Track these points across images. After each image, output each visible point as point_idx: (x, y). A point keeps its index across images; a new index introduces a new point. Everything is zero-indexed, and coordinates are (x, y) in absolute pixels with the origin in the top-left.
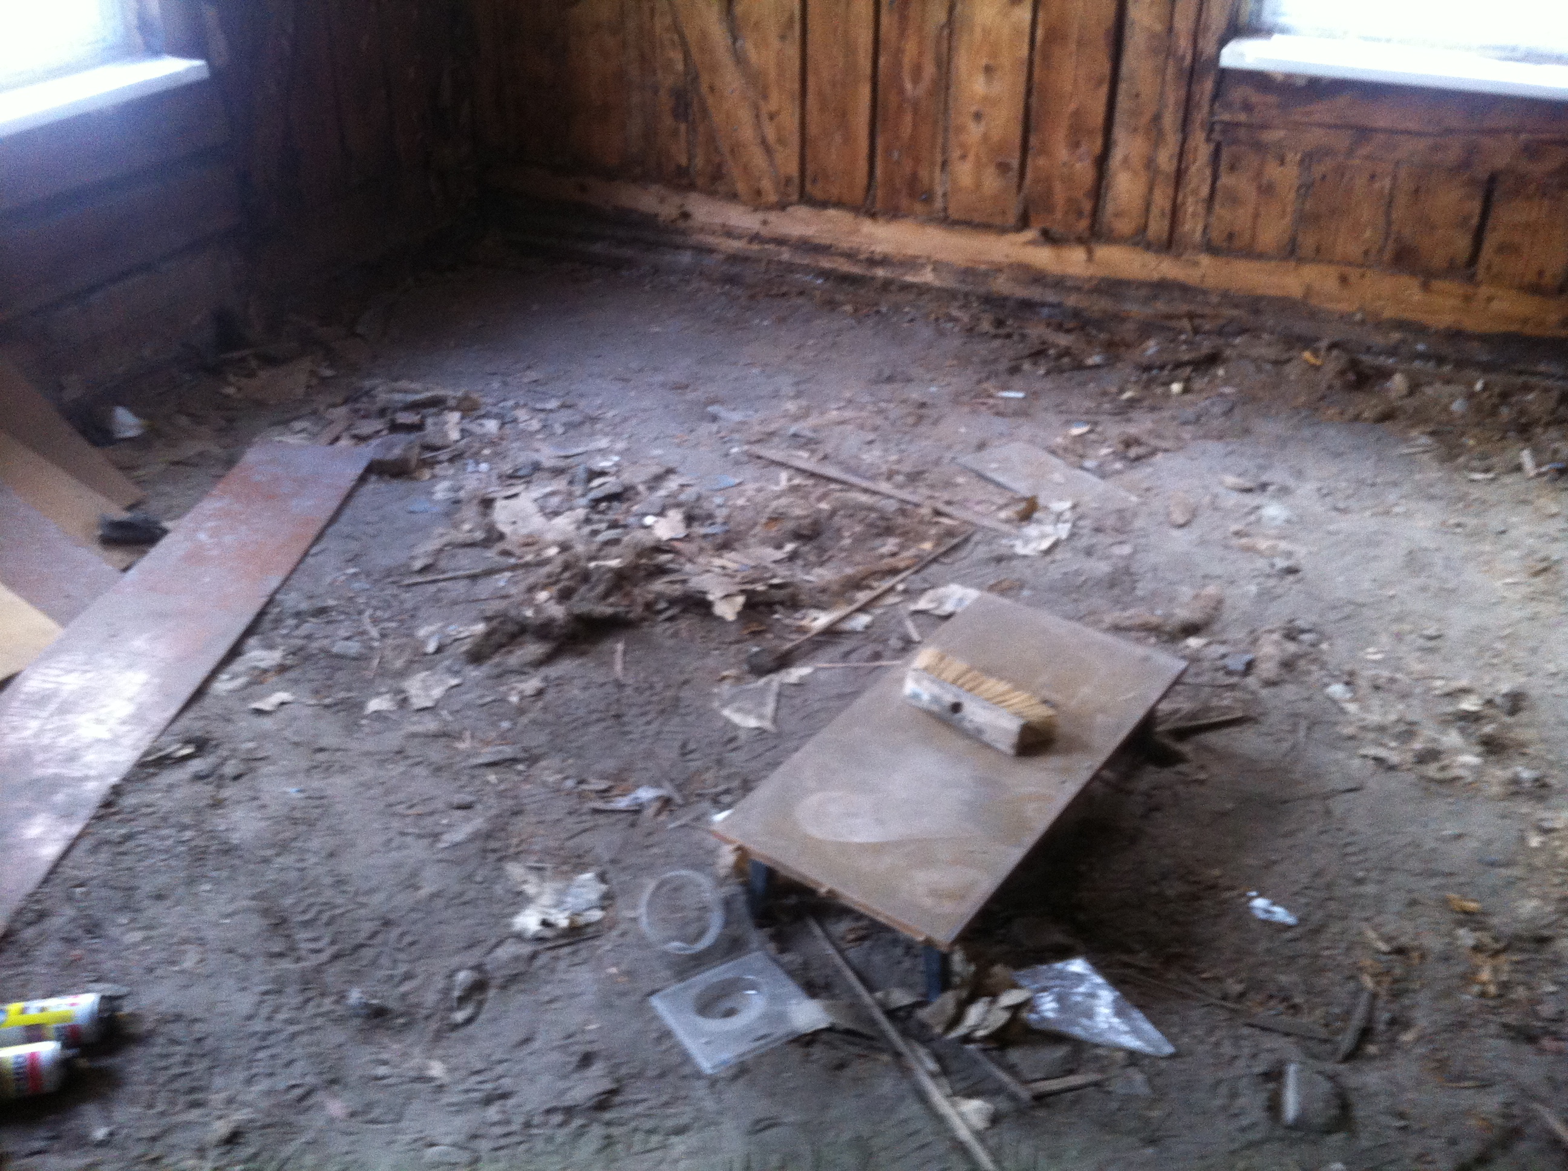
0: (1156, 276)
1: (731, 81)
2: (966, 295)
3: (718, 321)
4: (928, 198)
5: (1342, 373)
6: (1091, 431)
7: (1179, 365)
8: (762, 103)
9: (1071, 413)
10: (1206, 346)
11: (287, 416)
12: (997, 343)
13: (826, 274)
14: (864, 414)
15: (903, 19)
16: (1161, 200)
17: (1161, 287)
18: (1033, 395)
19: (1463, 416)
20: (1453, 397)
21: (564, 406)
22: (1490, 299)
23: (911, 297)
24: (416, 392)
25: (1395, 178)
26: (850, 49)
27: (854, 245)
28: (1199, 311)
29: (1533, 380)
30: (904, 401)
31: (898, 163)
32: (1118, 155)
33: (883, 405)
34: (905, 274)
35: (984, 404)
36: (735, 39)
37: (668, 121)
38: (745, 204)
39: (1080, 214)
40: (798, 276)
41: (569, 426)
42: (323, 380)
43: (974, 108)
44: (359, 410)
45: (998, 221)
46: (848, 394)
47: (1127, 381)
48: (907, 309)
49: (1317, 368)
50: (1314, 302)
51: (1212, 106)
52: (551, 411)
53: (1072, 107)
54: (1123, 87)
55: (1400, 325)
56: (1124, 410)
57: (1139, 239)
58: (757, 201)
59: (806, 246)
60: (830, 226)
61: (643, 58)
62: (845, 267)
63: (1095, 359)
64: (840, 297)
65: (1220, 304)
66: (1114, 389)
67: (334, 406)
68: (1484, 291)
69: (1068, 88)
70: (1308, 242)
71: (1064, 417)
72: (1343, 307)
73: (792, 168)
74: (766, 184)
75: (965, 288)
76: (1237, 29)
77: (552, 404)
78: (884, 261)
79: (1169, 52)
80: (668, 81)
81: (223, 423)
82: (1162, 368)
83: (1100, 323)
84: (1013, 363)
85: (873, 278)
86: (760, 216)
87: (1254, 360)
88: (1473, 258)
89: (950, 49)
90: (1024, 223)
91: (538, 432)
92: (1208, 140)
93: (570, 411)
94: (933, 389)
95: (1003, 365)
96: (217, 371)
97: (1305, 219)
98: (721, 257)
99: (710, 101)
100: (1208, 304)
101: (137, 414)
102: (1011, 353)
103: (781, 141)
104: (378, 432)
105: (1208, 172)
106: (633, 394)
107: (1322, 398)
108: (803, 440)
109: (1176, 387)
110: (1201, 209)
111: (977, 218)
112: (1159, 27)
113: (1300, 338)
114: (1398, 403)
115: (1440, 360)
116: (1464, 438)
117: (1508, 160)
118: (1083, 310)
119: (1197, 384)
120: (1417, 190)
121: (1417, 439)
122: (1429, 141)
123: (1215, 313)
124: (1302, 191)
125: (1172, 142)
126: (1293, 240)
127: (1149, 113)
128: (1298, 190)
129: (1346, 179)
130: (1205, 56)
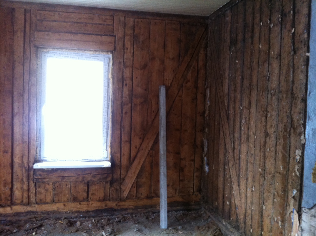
0: (26, 211)
5: (67, 224)
7: (34, 229)
10: (39, 223)
16: (25, 195)
17: (28, 213)
19: (91, 227)
20: (89, 224)
22: (92, 204)
25: (71, 185)
28: (37, 216)
29: (102, 217)
32: (15, 187)
39: (8, 200)
47: (23, 234)
49: (62, 224)
50: (59, 210)
51: (33, 176)
53: (4, 179)
54: (14, 174)
55: (77, 212)
57: (22, 204)
63: (15, 231)
65: (41, 214)
68: (91, 203)
69: (2, 175)
70: (56, 199)
72: (65, 210)
76: (36, 161)
79: (23, 167)
82: (30, 230)
83: (15, 222)
87: (49, 224)
88: (88, 197)
92: (33, 182)
97: (55, 195)
100: (38, 214)
105: (34, 188)
107: (64, 230)
109: (34, 234)
110: (34, 196)
112: (20, 162)
113: (58, 218)
114: (79, 227)
115: (85, 217)
116: (92, 232)
117: (90, 179)
118: (11, 220)
119: (38, 232)
120: (75, 186)
121: (83, 234)
122: (76, 177)
123: (40, 216)
124: (54, 190)
125: (26, 183)
126: (53, 199)
127: (21, 178)
128: (53, 189)
129: (62, 186)
130: (30, 167)
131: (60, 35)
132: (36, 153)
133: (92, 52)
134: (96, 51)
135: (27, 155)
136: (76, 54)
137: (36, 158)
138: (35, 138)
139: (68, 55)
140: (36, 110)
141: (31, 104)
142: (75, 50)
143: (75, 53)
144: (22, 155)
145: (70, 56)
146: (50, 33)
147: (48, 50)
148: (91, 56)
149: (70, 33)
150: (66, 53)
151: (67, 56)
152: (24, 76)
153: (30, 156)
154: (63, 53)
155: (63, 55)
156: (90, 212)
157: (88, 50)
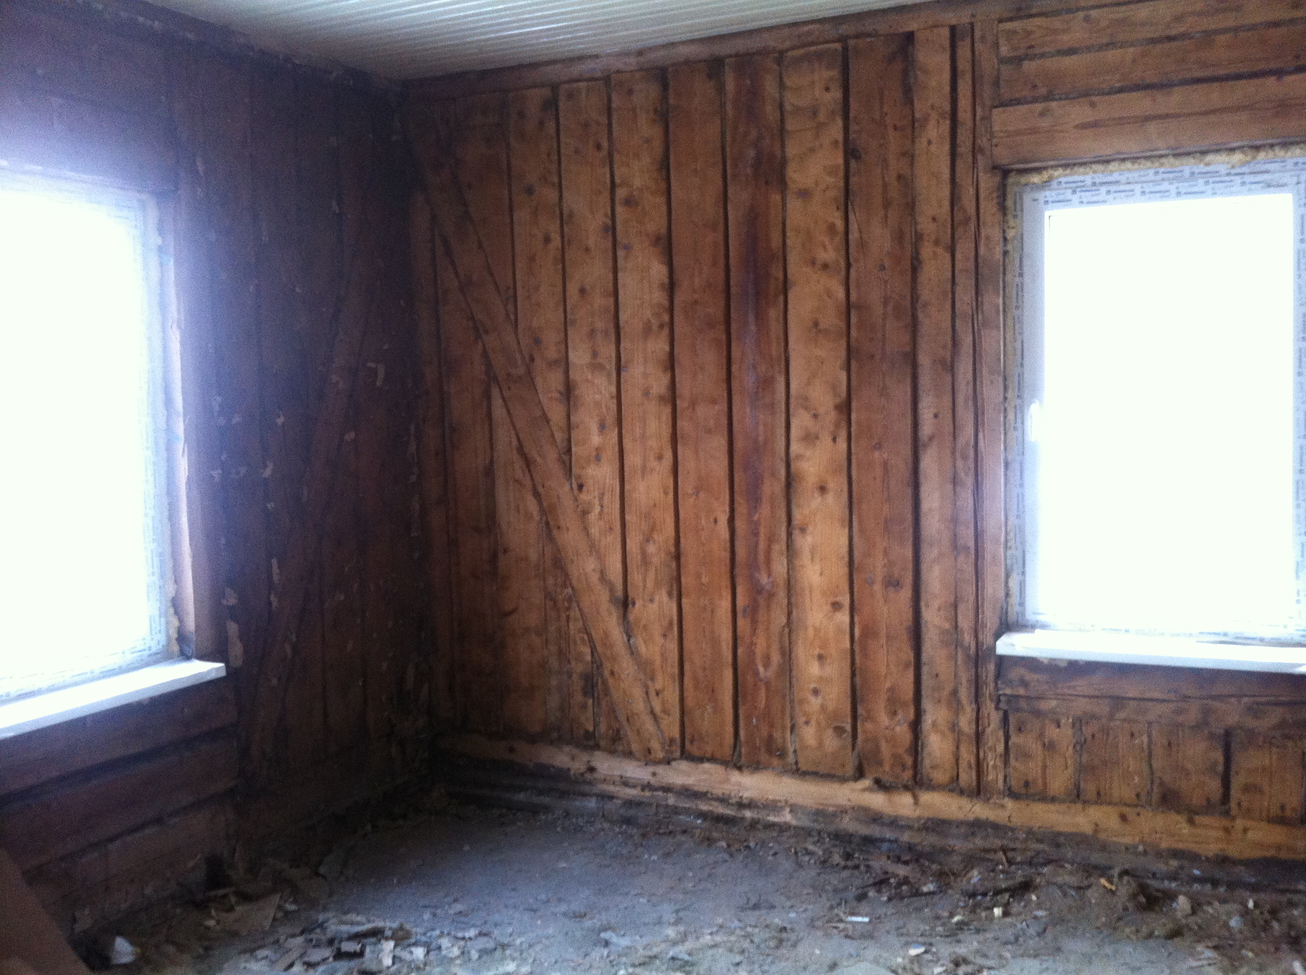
0: (971, 817)
1: (627, 667)
2: (819, 833)
3: (614, 857)
4: (783, 755)
5: (1134, 896)
6: (926, 952)
7: (998, 892)
8: (650, 683)
9: (908, 935)
10: (1020, 875)
11: (253, 946)
12: (846, 874)
13: (703, 815)
14: (733, 938)
15: (754, 622)
16: (967, 755)
17: (977, 826)
18: (876, 920)
19: (1241, 932)
20: (1229, 915)
21: (481, 934)
22: (1245, 830)
23: (775, 834)
24: (358, 924)
25: (1150, 736)
26: (715, 642)
27: (727, 792)
28: (1012, 845)
29: (1296, 898)
30: (767, 926)
31: (757, 727)
32: (928, 720)
33: (749, 929)
34: (768, 815)
35: (836, 928)
36: (629, 637)
37: (579, 698)
38: (639, 760)
39: (904, 767)
40: (681, 817)
41: (483, 952)
42: (287, 913)
43: (813, 685)
44: (311, 940)
45: (840, 773)
46: (720, 921)
47: (957, 907)
48: (771, 845)
49: (1113, 893)
50: (1102, 836)
51: (996, 684)
52: (470, 939)
53: (888, 685)
54: (925, 669)
55: (1176, 854)
56: (955, 933)
57: (953, 787)
58: (647, 758)
59: (688, 793)
60: (705, 776)
61: (560, 652)
62: (721, 810)
63: (929, 887)
64: (715, 835)
65: (1026, 840)
66: (946, 914)
67: (293, 936)
68: (1239, 823)
69: (883, 670)
70: (1090, 788)
71: (903, 939)
72: (1127, 840)
73: (676, 733)
74: (655, 745)
75: (817, 826)
76: (1007, 626)
77: (472, 933)
78: (751, 805)
79: (958, 644)
80: (578, 668)
81: (201, 951)
82: (985, 894)
83: (931, 856)
84: (860, 891)
85: (743, 819)
86: (651, 769)
87: (1060, 887)
88: (1226, 797)
89: (790, 643)
90: (860, 774)
91: (457, 958)
92: (997, 708)
93: (485, 939)
94: (792, 915)
95: (853, 892)
96: (202, 906)
97: (1083, 769)
98: (619, 802)
99: (611, 681)
100: (1016, 839)
101: (132, 943)
102: (858, 882)
103: (665, 711)
104: (324, 960)
105: (1001, 733)
106: (539, 922)
107: (1120, 919)
108: (679, 963)
109: (997, 911)
110: (1000, 763)
111: (822, 770)
112: (947, 626)
113: (1096, 867)
114: (1184, 921)
115: (1215, 883)
116: (1244, 952)
117: (1236, 718)
118: (916, 845)
119: (1016, 908)
120: (1170, 744)
121: (1203, 953)
122: (1172, 706)
123: (1023, 847)
124: (1078, 747)
125: (969, 710)
126: (1077, 787)
127: (948, 689)
128: (1074, 747)
129: (1111, 738)
130: (985, 647)
131: (1093, 105)
132: (1007, 595)
133: (1238, 157)
134: (1257, 148)
135: (972, 598)
136: (1166, 176)
137: (1007, 613)
138: (1003, 535)
139: (1129, 183)
140: (1005, 424)
141: (983, 399)
142: (1161, 156)
143: (1162, 170)
144: (952, 599)
145: (1138, 188)
146: (1054, 104)
147: (1045, 175)
148: (1236, 174)
149: (1136, 88)
150: (1123, 179)
151: (1127, 187)
152: (953, 293)
153: (983, 603)
154: (1109, 179)
155: (1113, 188)
156: (1235, 862)
157: (1217, 151)
